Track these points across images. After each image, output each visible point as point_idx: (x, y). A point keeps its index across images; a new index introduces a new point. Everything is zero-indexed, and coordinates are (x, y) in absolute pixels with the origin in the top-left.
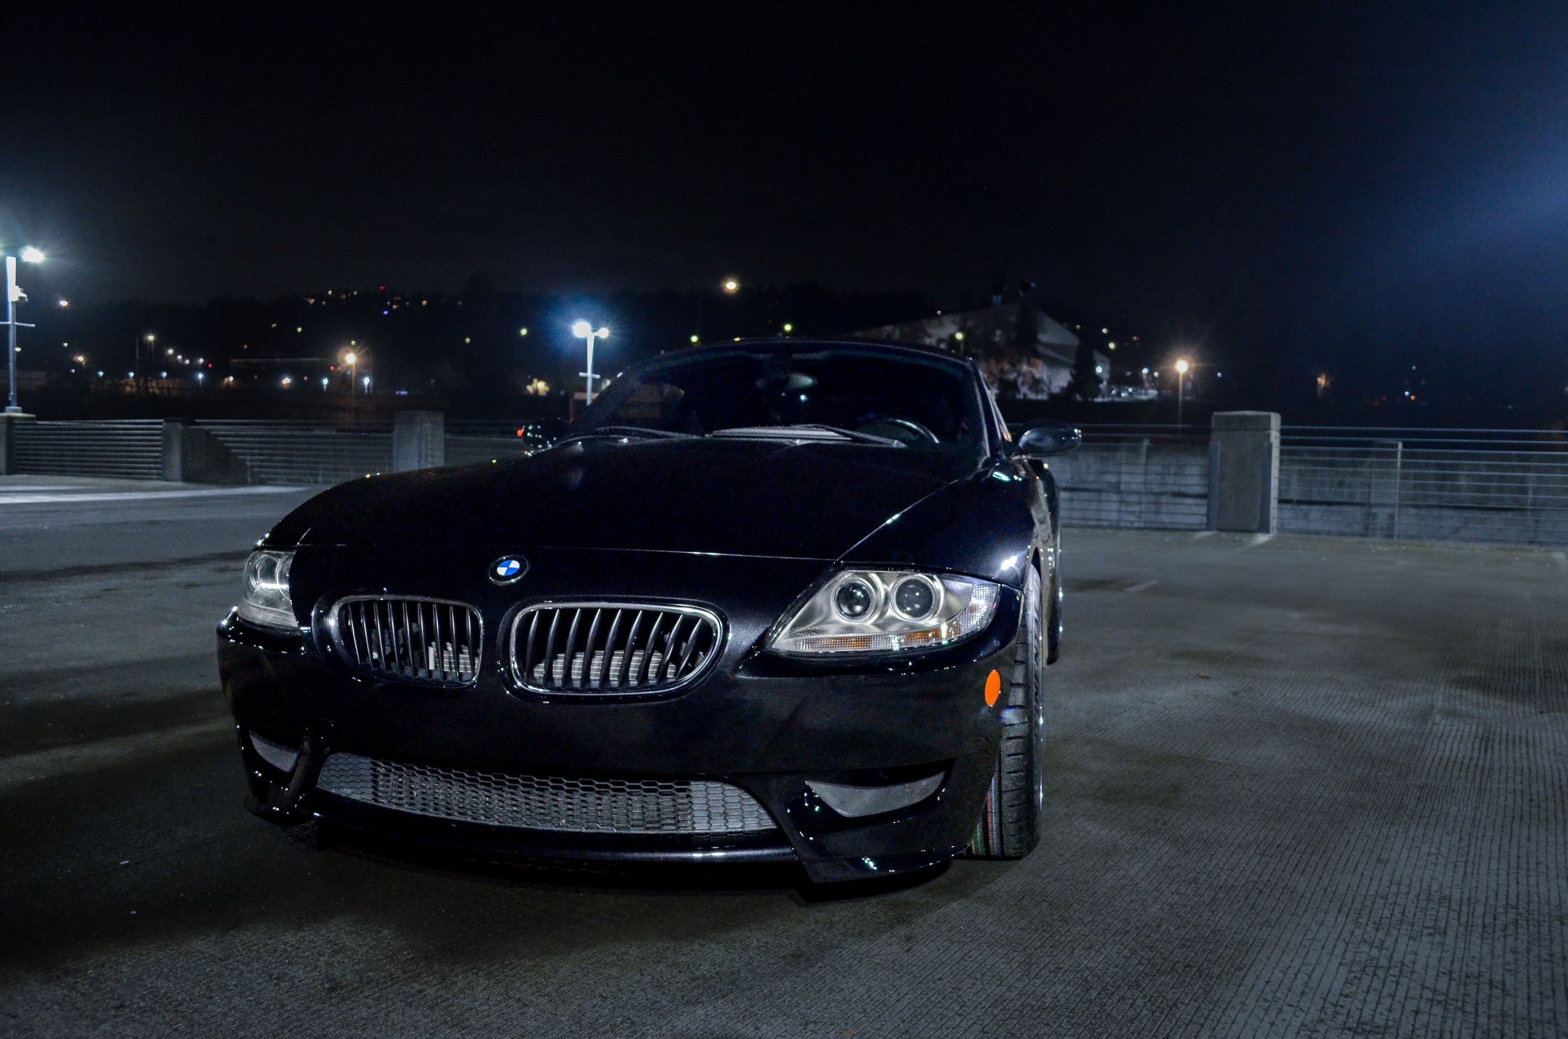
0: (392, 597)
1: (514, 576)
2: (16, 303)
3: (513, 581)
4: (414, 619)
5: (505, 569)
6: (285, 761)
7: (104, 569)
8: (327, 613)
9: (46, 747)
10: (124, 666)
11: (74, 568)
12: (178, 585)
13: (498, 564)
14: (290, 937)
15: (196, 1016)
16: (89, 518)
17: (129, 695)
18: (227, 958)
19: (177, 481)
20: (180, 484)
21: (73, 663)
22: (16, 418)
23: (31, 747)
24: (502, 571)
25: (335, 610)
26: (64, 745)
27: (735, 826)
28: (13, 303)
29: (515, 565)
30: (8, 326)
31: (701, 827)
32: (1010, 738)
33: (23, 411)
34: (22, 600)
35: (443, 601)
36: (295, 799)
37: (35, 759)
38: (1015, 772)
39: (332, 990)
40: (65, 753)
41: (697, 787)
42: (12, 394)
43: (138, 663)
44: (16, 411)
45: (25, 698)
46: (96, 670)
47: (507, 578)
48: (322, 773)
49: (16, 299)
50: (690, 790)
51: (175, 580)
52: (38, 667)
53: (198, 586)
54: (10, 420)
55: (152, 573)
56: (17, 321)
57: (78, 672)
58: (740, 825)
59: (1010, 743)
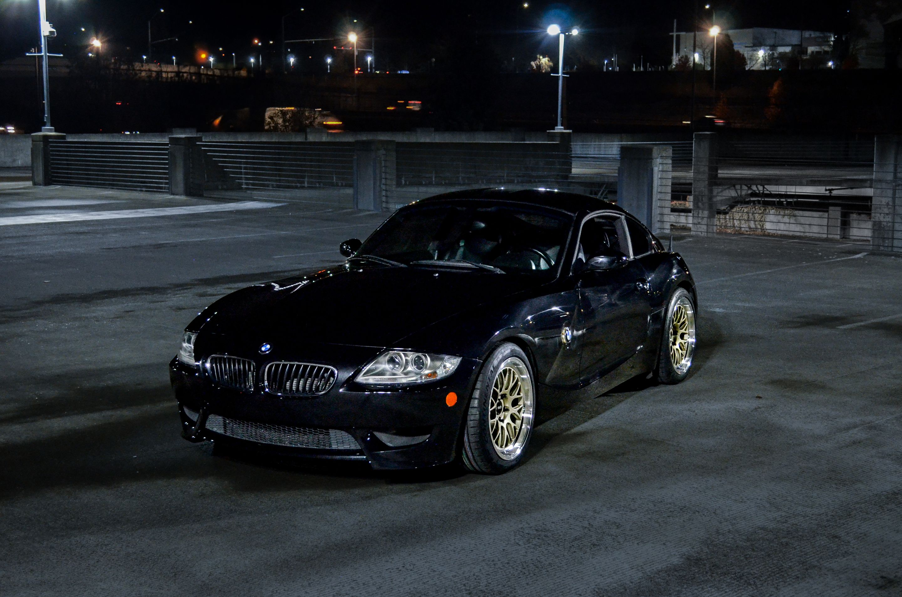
0: (228, 356)
1: (268, 351)
2: (47, 36)
3: (267, 352)
4: (239, 364)
5: (265, 348)
6: (194, 417)
7: (125, 293)
8: (206, 362)
9: (100, 410)
10: (137, 367)
11: (104, 292)
12: (171, 307)
13: (263, 346)
14: (191, 482)
15: (156, 499)
16: (114, 240)
17: (139, 384)
18: (168, 486)
19: (181, 195)
20: (183, 198)
21: (110, 365)
22: (51, 137)
23: (92, 409)
24: (263, 349)
25: (209, 360)
26: (108, 409)
27: (347, 447)
28: (44, 36)
29: (268, 346)
30: (42, 56)
31: (334, 447)
32: (471, 420)
33: (56, 131)
34: (75, 319)
35: (244, 359)
36: (197, 432)
37: (96, 415)
38: (474, 434)
39: (201, 495)
40: (109, 413)
41: (332, 432)
42: (46, 115)
43: (144, 365)
44: (50, 130)
45: (87, 384)
46: (123, 369)
47: (265, 351)
48: (207, 422)
49: (47, 34)
50: (329, 433)
51: (170, 304)
52: (91, 367)
53: (184, 309)
54: (46, 137)
55: (157, 297)
56: (48, 53)
57: (112, 370)
58: (349, 447)
59: (471, 422)
